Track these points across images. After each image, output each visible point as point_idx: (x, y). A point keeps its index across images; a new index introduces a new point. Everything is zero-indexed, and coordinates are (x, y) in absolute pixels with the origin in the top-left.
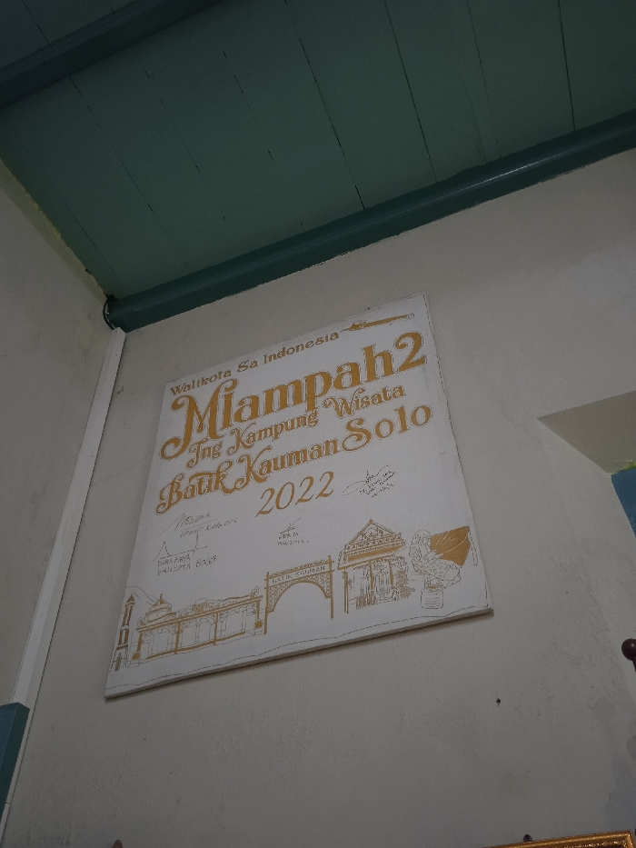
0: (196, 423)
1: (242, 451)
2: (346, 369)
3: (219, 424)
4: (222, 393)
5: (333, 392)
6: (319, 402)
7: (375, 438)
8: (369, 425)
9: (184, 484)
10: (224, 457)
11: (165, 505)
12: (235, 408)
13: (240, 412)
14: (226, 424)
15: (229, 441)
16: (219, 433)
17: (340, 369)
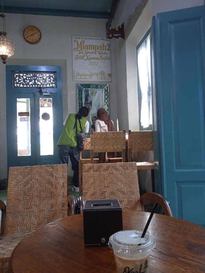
0: (79, 46)
1: (86, 54)
2: (100, 47)
3: (82, 48)
4: (82, 42)
5: (98, 50)
6: (96, 51)
7: (103, 59)
8: (103, 57)
9: (78, 57)
10: (83, 54)
11: (76, 59)
12: (84, 46)
13: (85, 47)
14: (83, 49)
15: (84, 52)
16: (83, 50)
17: (99, 46)
